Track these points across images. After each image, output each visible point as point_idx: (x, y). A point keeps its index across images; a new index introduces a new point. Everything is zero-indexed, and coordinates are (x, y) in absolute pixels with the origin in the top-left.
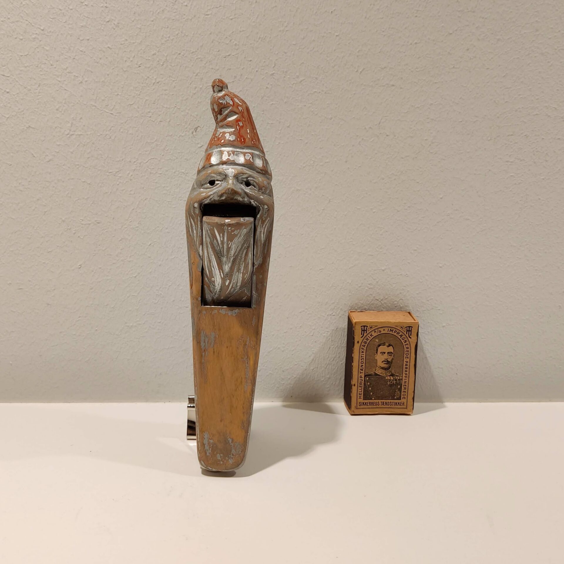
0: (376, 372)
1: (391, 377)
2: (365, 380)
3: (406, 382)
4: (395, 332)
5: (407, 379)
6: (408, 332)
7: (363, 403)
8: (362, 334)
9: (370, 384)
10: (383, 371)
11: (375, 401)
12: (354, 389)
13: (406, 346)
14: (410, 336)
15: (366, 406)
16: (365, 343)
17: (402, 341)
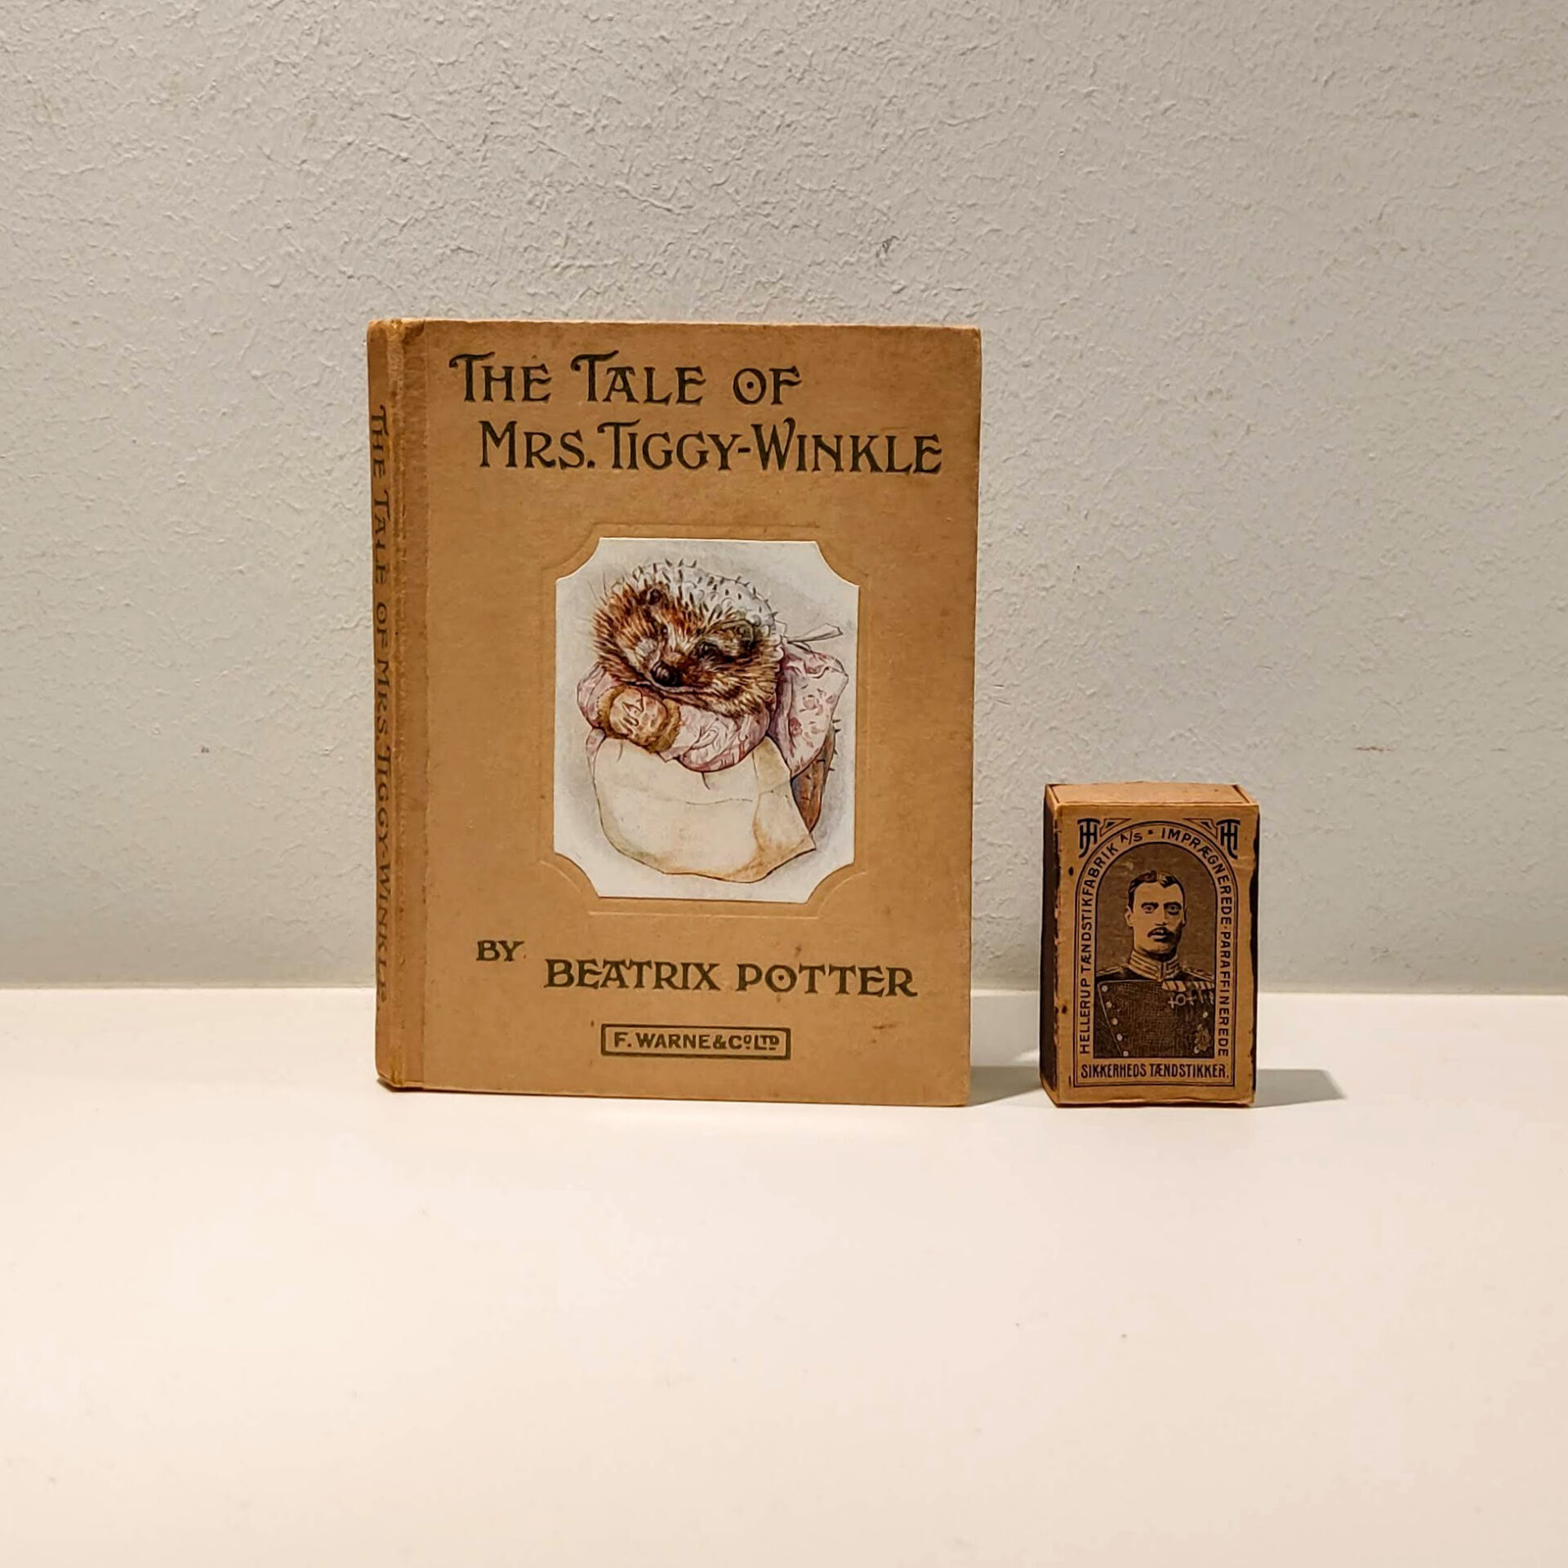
0: (1130, 967)
1: (1180, 983)
2: (1096, 993)
3: (1227, 998)
4: (1184, 838)
5: (1231, 989)
6: (1226, 838)
7: (1095, 1069)
8: (1081, 847)
9: (1115, 1006)
10: (1154, 962)
11: (1133, 1061)
12: (1064, 1023)
13: (1223, 884)
14: (1234, 852)
15: (1104, 1079)
16: (1094, 873)
17: (1210, 867)
